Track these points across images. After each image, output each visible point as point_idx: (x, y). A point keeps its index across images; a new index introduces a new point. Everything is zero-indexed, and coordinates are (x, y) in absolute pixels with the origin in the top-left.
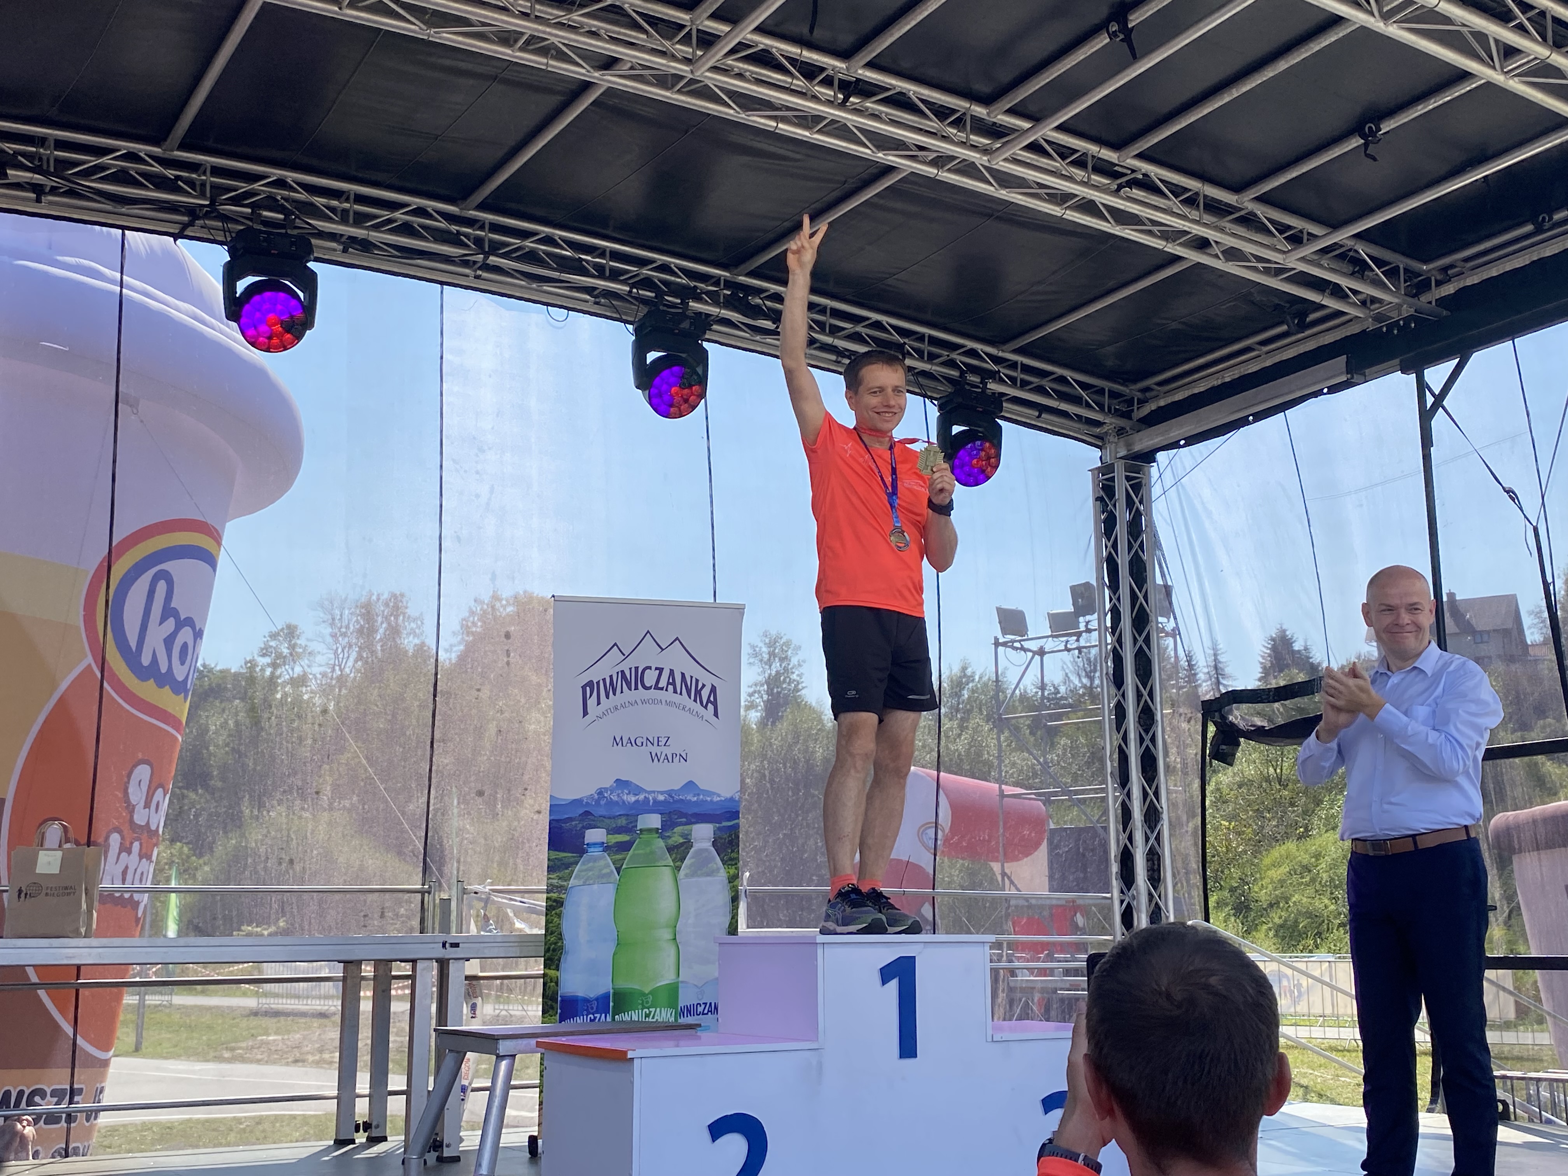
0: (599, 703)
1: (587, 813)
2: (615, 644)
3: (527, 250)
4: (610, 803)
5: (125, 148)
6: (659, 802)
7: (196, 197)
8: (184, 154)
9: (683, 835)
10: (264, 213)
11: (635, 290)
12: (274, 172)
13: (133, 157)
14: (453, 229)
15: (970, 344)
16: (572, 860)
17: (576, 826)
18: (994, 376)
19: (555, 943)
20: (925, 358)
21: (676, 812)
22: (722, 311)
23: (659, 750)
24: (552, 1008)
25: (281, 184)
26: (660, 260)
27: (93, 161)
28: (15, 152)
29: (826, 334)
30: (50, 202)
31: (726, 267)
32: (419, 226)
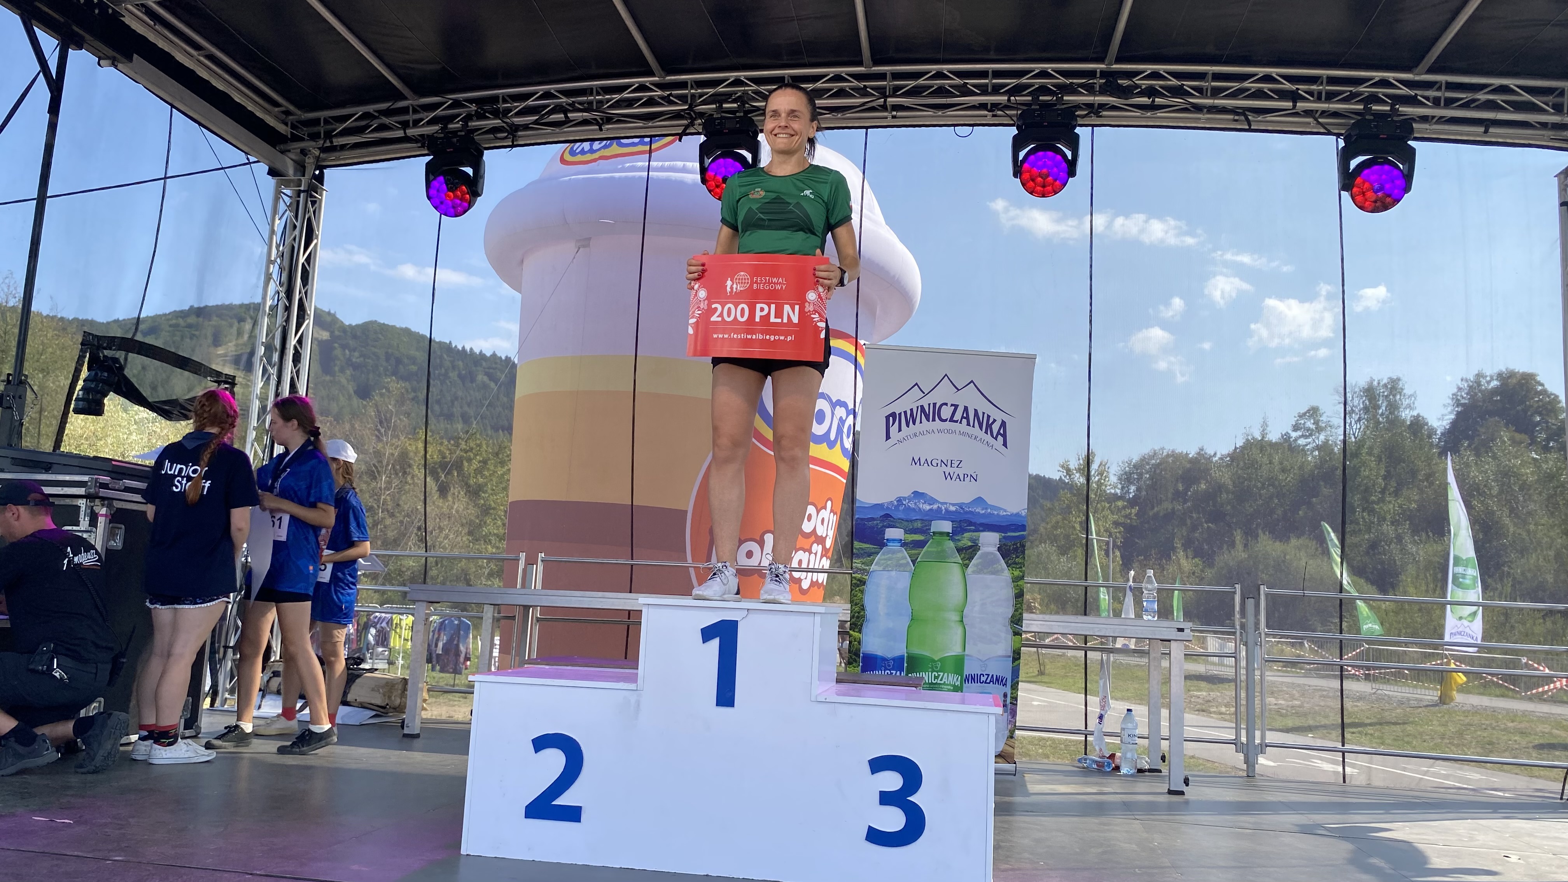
0: (900, 430)
1: (887, 516)
2: (916, 384)
3: (936, 87)
4: (908, 509)
5: (637, 82)
6: (951, 512)
7: (680, 105)
8: (673, 78)
9: (971, 540)
10: (724, 106)
11: (1012, 98)
12: (732, 75)
13: (642, 88)
14: (861, 85)
15: (1378, 75)
16: (873, 550)
17: (877, 524)
18: (1412, 101)
19: (859, 613)
20: (1323, 99)
21: (966, 521)
22: (1096, 98)
23: (951, 470)
24: (856, 661)
25: (738, 82)
26: (1037, 68)
27: (617, 97)
28: (573, 102)
29: (1207, 97)
30: (608, 129)
31: (1101, 60)
32: (852, 89)
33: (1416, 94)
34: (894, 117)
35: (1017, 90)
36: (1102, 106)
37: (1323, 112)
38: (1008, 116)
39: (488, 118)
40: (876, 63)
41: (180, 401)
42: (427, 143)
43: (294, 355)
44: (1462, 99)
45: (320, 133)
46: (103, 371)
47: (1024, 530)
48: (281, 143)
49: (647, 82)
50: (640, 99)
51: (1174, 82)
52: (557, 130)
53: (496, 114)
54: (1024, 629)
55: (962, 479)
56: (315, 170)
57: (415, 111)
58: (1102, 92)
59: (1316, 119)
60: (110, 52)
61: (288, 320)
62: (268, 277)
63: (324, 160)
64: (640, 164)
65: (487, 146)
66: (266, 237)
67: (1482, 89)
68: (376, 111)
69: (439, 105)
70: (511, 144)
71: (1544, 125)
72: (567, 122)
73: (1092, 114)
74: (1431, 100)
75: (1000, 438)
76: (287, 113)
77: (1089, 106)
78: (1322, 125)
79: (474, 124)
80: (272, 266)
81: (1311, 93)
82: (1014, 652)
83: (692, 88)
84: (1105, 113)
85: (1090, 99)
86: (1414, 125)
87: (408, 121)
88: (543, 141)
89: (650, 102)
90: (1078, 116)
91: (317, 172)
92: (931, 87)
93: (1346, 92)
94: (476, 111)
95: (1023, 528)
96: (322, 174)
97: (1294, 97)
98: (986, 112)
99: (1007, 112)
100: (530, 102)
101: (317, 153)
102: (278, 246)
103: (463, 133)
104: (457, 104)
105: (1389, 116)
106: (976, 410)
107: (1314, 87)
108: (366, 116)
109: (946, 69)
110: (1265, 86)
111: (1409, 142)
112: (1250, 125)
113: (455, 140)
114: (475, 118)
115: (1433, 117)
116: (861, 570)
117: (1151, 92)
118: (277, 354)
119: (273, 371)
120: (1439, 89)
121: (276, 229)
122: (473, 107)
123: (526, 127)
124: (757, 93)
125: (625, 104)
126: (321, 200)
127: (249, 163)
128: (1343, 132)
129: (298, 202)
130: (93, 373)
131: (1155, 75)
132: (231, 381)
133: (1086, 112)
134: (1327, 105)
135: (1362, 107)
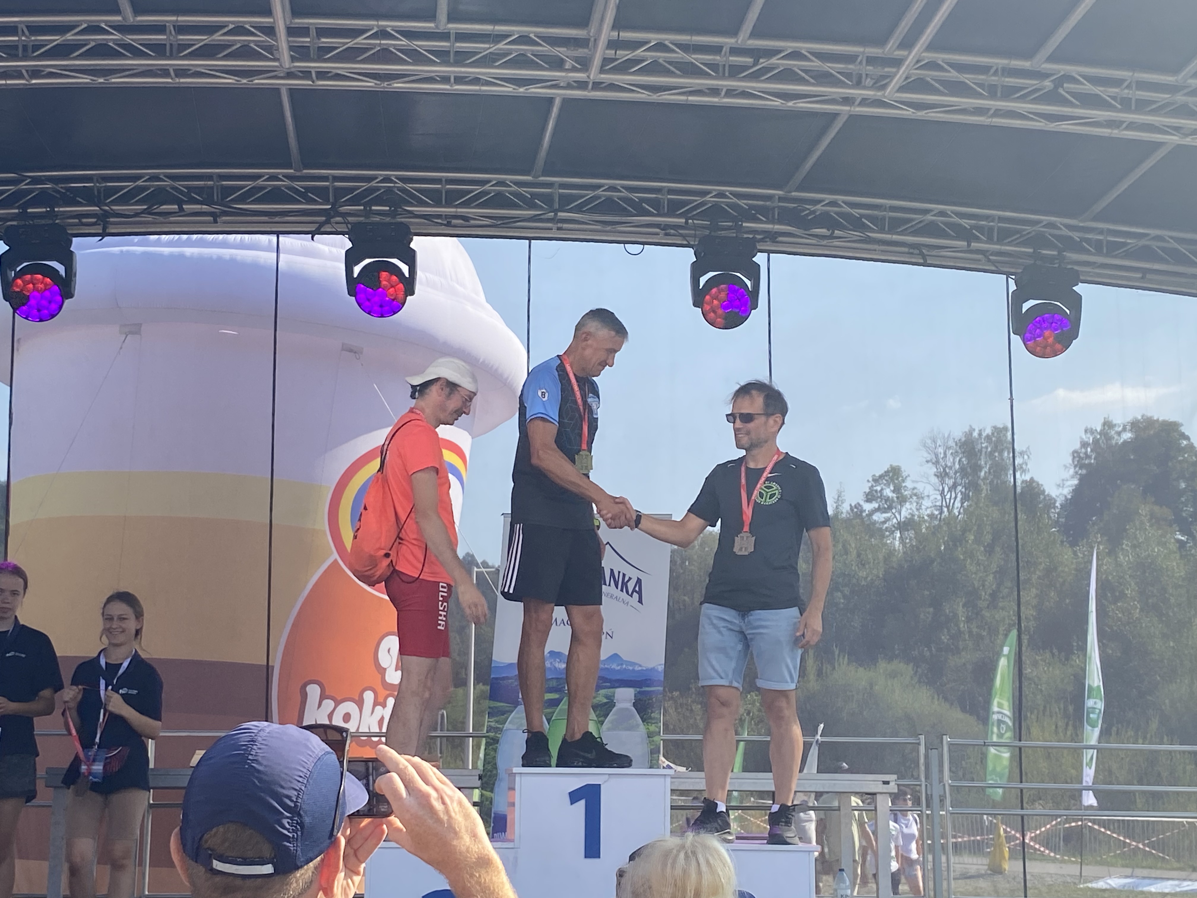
3: (603, 199)
5: (267, 174)
7: (321, 204)
8: (311, 171)
10: (373, 208)
11: (690, 221)
12: (382, 174)
13: (272, 178)
14: (528, 194)
15: (1045, 218)
18: (1077, 247)
20: (995, 240)
22: (774, 226)
25: (387, 182)
26: (715, 190)
28: (187, 189)
29: (883, 231)
30: (224, 221)
31: (780, 186)
32: (509, 193)
33: (1080, 240)
34: (559, 229)
35: (692, 210)
36: (778, 233)
37: (994, 252)
38: (681, 235)
39: (80, 203)
49: (279, 173)
51: (852, 213)
53: (90, 199)
58: (782, 219)
59: (988, 258)
65: (76, 232)
67: (1140, 238)
70: (101, 231)
72: (180, 212)
73: (768, 240)
77: (768, 233)
78: (994, 263)
79: (60, 209)
81: (983, 232)
84: (780, 239)
85: (769, 226)
86: (1082, 269)
90: (756, 241)
98: (658, 231)
103: (48, 221)
105: (1057, 262)
107: (986, 227)
109: (618, 184)
110: (941, 222)
111: (1075, 287)
112: (924, 260)
114: (61, 201)
115: (1095, 263)
117: (830, 222)
120: (1102, 235)
123: (127, 215)
124: (399, 189)
128: (1013, 270)
131: (833, 203)
133: (765, 239)
134: (997, 247)
135: (1031, 250)
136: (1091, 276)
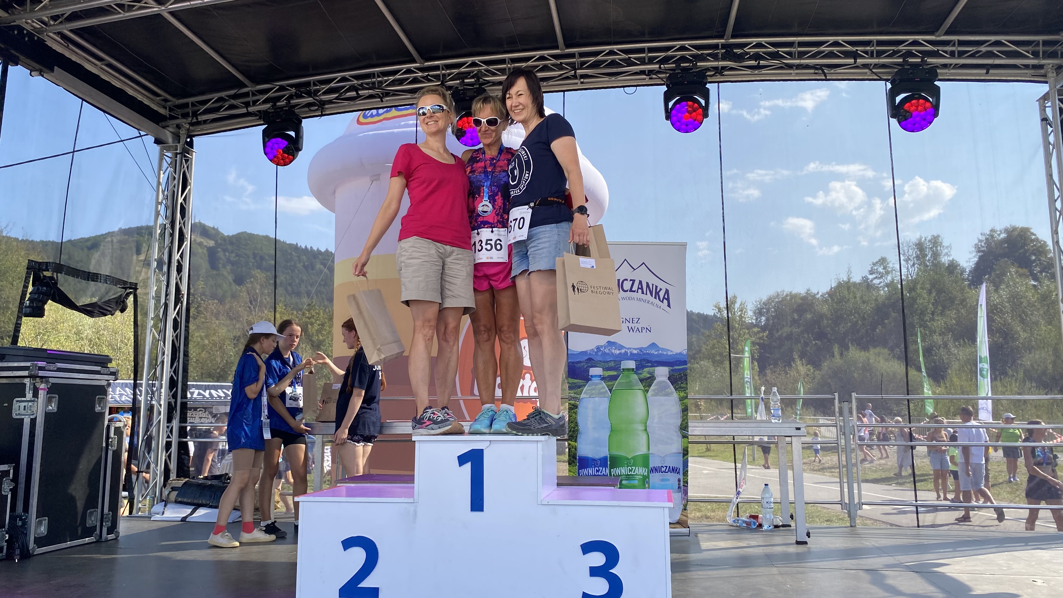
1: (590, 359)
3: (609, 61)
4: (604, 354)
5: (405, 68)
6: (635, 354)
7: (436, 82)
8: (429, 63)
9: (649, 373)
10: (466, 81)
11: (662, 66)
12: (470, 60)
13: (409, 71)
14: (558, 62)
15: (911, 38)
16: (582, 384)
17: (584, 366)
18: (935, 54)
19: (574, 428)
20: (875, 56)
21: (644, 360)
22: (720, 63)
23: (633, 325)
24: (574, 462)
25: (474, 64)
26: (678, 44)
27: (392, 78)
28: (362, 83)
29: (795, 59)
30: (387, 101)
31: (721, 37)
32: (552, 65)
33: (938, 50)
34: (582, 83)
35: (665, 60)
36: (724, 68)
37: (875, 65)
38: (660, 78)
39: (303, 97)
40: (568, 46)
41: (99, 303)
42: (263, 116)
43: (177, 266)
44: (970, 51)
45: (189, 113)
46: (42, 286)
47: (686, 365)
48: (162, 121)
49: (411, 67)
50: (407, 79)
51: (772, 49)
52: (352, 103)
53: (309, 94)
54: (689, 433)
55: (641, 331)
56: (187, 138)
57: (254, 95)
58: (724, 59)
59: (871, 70)
60: (38, 66)
61: (172, 242)
62: (158, 214)
63: (193, 131)
64: (411, 122)
65: (304, 116)
66: (155, 185)
67: (983, 44)
68: (227, 96)
69: (270, 90)
70: (320, 114)
71: (1026, 67)
72: (358, 97)
73: (718, 74)
74: (949, 53)
75: (665, 301)
76: (166, 100)
77: (715, 68)
78: (876, 74)
79: (294, 101)
80: (160, 206)
81: (866, 52)
82: (684, 450)
83: (443, 69)
84: (726, 73)
85: (715, 64)
86: (938, 71)
87: (249, 102)
88: (343, 110)
89: (415, 81)
90: (708, 76)
91: (188, 140)
92: (606, 61)
93: (889, 50)
94: (296, 92)
95: (685, 363)
96: (192, 141)
97: (855, 55)
98: (645, 77)
99: (659, 76)
100: (332, 85)
101: (187, 126)
102: (163, 192)
103: (287, 108)
104: (282, 88)
105: (921, 65)
106: (647, 283)
107: (868, 48)
108: (220, 99)
109: (615, 48)
110: (835, 49)
111: (936, 83)
112: (826, 76)
113: (281, 113)
114: (295, 98)
115: (951, 65)
116: (574, 398)
117: (757, 57)
118: (166, 266)
119: (164, 278)
120: (954, 45)
121: (161, 181)
122: (293, 90)
123: (330, 102)
124: (487, 71)
125: (398, 83)
126: (192, 159)
127: (141, 136)
128: (890, 77)
129: (176, 160)
130: (36, 288)
131: (759, 45)
132: (134, 287)
133: (713, 73)
134: (877, 60)
135: (901, 60)
136: (948, 76)
